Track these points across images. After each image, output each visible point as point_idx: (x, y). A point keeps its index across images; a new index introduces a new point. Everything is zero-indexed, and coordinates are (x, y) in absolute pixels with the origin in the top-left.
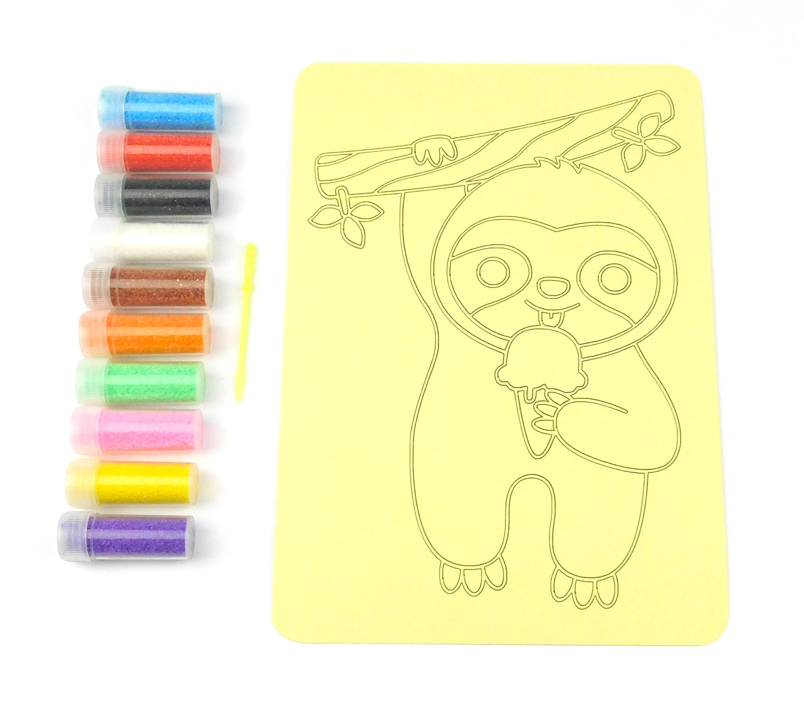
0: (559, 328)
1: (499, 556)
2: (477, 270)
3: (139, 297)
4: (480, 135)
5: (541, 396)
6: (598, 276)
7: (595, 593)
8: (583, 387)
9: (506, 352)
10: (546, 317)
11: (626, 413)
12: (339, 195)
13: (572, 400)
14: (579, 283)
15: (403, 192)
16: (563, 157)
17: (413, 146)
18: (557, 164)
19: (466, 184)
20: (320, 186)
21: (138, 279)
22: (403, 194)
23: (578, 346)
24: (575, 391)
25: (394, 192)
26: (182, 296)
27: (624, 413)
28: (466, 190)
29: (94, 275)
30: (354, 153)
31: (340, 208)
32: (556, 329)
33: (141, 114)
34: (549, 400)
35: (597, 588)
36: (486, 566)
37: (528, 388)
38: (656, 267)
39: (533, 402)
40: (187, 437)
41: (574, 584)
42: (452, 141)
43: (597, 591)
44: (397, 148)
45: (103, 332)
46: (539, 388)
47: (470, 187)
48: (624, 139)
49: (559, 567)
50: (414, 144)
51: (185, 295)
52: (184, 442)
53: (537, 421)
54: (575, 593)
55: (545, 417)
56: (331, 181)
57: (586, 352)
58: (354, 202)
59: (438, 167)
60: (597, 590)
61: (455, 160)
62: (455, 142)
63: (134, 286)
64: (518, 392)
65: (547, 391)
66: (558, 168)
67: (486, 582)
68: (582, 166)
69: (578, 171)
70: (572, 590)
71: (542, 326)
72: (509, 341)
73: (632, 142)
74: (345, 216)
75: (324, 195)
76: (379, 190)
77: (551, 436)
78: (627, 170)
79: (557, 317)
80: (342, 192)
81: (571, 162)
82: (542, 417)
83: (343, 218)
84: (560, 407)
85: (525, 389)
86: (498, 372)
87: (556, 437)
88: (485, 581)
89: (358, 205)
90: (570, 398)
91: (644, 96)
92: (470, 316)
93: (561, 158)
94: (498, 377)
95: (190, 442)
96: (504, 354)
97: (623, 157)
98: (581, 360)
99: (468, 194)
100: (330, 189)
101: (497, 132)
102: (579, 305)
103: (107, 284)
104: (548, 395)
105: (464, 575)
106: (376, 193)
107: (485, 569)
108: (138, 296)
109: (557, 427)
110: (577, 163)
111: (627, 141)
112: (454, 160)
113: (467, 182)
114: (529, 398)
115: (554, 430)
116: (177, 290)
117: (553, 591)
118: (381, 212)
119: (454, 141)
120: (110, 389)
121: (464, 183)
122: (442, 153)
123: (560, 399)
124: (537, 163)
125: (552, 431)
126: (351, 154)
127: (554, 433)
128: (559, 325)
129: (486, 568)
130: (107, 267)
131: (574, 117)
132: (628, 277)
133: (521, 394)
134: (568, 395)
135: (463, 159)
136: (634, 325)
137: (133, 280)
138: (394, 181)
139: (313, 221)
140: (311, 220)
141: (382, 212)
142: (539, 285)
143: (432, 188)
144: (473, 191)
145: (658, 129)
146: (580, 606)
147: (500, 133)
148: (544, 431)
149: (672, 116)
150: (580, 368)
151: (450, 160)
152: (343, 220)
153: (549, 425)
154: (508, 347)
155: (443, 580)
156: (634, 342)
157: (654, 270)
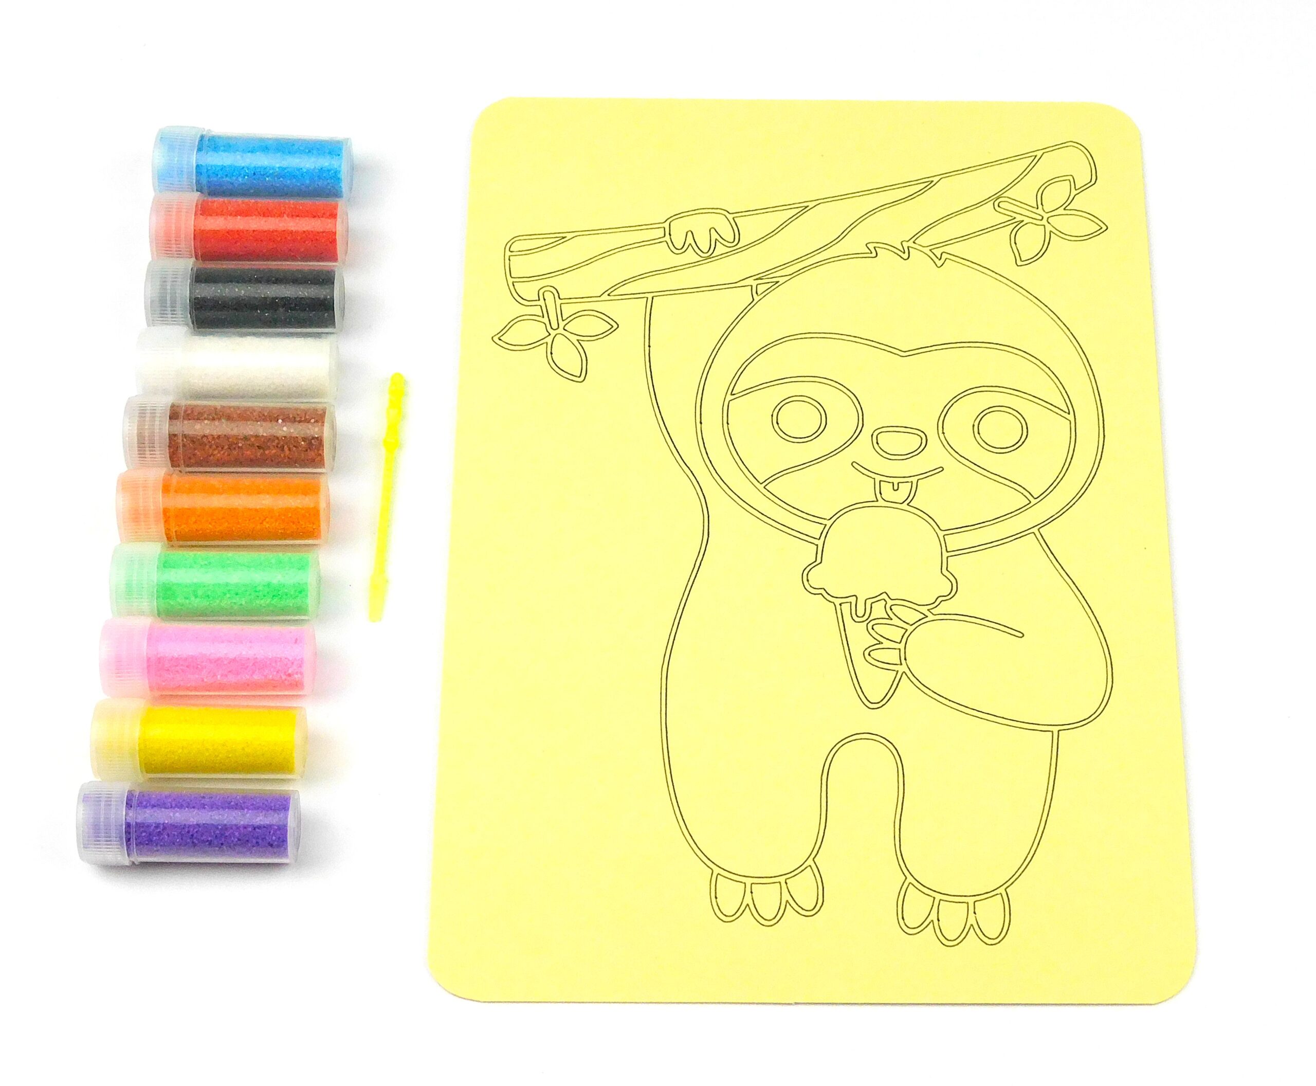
0: (908, 504)
1: (810, 862)
2: (772, 416)
3: (215, 450)
4: (775, 209)
5: (879, 611)
6: (974, 426)
7: (971, 920)
8: (949, 597)
9: (820, 543)
10: (887, 489)
11: (1021, 637)
12: (545, 300)
13: (931, 617)
14: (941, 435)
15: (650, 296)
16: (914, 242)
17: (666, 225)
18: (904, 253)
19: (754, 283)
20: (513, 285)
21: (213, 419)
22: (650, 299)
23: (941, 534)
24: (936, 603)
25: (635, 296)
26: (286, 447)
27: (1018, 637)
28: (754, 292)
29: (143, 414)
30: (569, 236)
31: (546, 320)
32: (904, 506)
33: (223, 168)
34: (892, 618)
35: (975, 913)
36: (788, 879)
37: (857, 598)
38: (1070, 410)
39: (868, 621)
40: (293, 663)
41: (936, 906)
42: (730, 217)
43: (976, 917)
44: (640, 227)
45: (156, 501)
46: (876, 599)
47: (761, 289)
48: (1014, 215)
49: (910, 879)
50: (668, 221)
51: (291, 446)
52: (287, 673)
53: (873, 650)
54: (938, 920)
55: (887, 644)
56: (531, 278)
57: (954, 542)
58: (568, 310)
59: (709, 256)
60: (974, 915)
61: (736, 246)
62: (735, 219)
63: (207, 432)
64: (840, 605)
65: (890, 603)
66: (905, 260)
67: (788, 904)
68: (944, 256)
69: (939, 263)
70: (933, 916)
71: (881, 502)
72: (826, 525)
73: (1027, 220)
74: (553, 333)
75: (519, 299)
76: (611, 292)
77: (897, 674)
78: (1019, 263)
79: (905, 489)
80: (549, 296)
81: (927, 250)
82: (881, 643)
83: (550, 334)
84: (910, 629)
85: (853, 600)
86: (807, 575)
87: (904, 674)
88: (787, 901)
89: (575, 316)
90: (927, 613)
91: (1046, 150)
92: (761, 487)
93: (911, 244)
94: (808, 580)
95: (297, 673)
96: (817, 545)
97: (1013, 242)
98: (945, 555)
99: (756, 298)
100: (529, 290)
101: (805, 204)
102: (941, 469)
103: (163, 428)
104: (891, 609)
105: (752, 892)
106: (605, 297)
107: (786, 883)
108: (214, 447)
109: (905, 659)
110: (938, 252)
111: (1019, 218)
112: (734, 246)
113: (755, 280)
114: (860, 613)
115: (901, 664)
116: (278, 438)
117: (901, 916)
118: (613, 327)
119: (733, 217)
120: (166, 590)
121: (750, 281)
122: (715, 236)
123: (911, 616)
124: (872, 251)
125: (898, 665)
126: (563, 238)
127: (901, 669)
128: (908, 501)
129: (787, 881)
130: (164, 402)
131: (932, 181)
132: (1022, 426)
133: (846, 608)
134: (924, 610)
135: (750, 245)
136: (1034, 501)
137: (206, 422)
138: (633, 279)
139: (500, 340)
141: (615, 326)
142: (875, 439)
143: (697, 289)
144: (767, 292)
145: (1070, 200)
146: (946, 942)
147: (811, 205)
148: (885, 665)
149: (1093, 181)
150: (944, 568)
151: (730, 247)
152: (550, 338)
153: (893, 657)
154: (825, 534)
155: (716, 902)
156: (1034, 527)
157: (1066, 415)
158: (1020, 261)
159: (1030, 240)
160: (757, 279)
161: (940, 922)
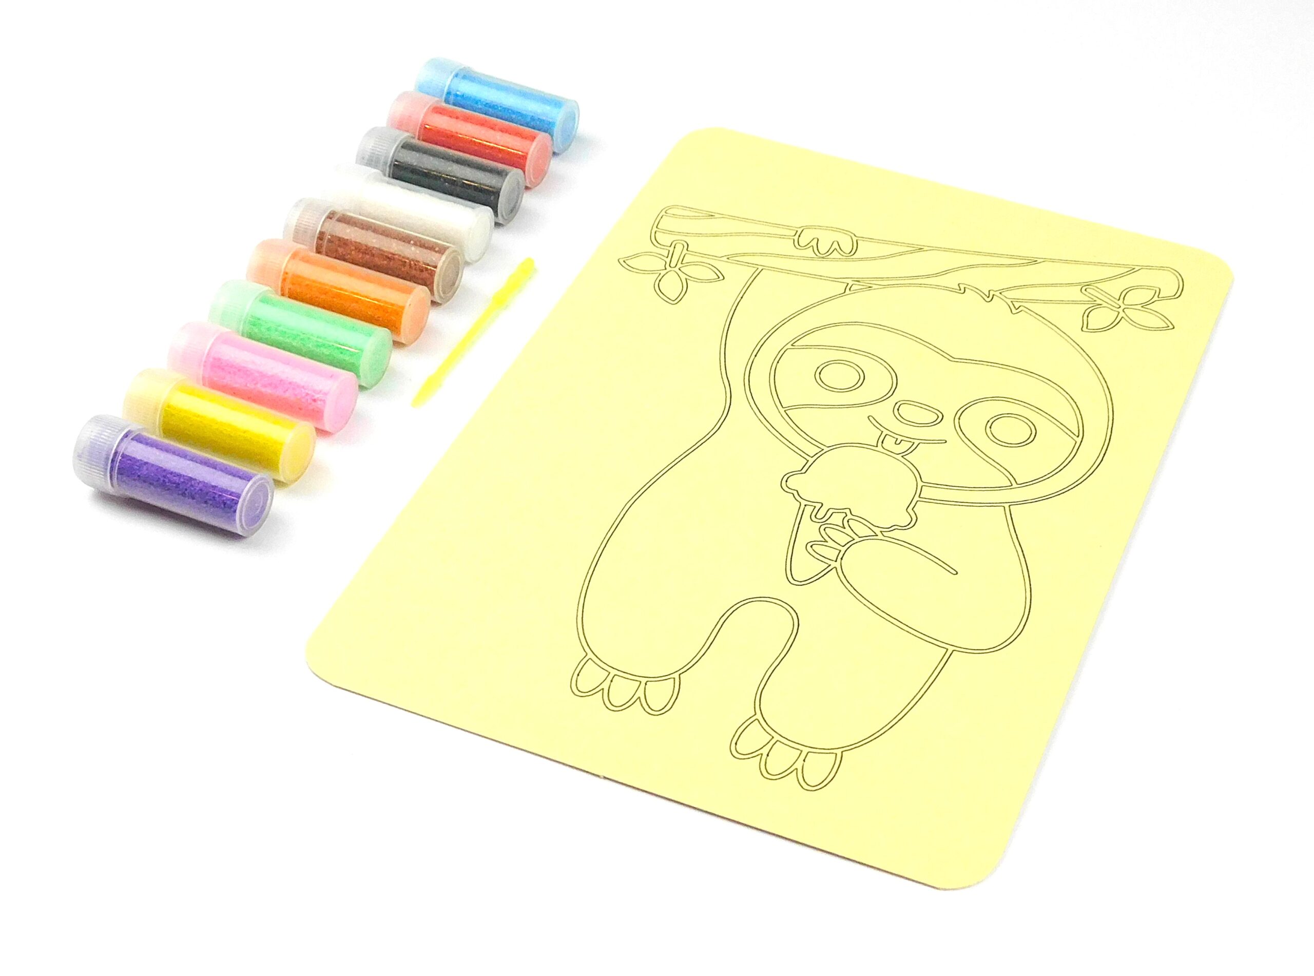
0: (902, 456)
1: (676, 675)
2: (818, 368)
4: (895, 243)
5: (837, 519)
6: (988, 421)
7: (799, 765)
8: (904, 528)
9: (812, 459)
10: (890, 440)
11: (954, 574)
12: (675, 247)
13: (880, 537)
14: (957, 419)
15: (761, 267)
16: (1000, 293)
17: (800, 230)
18: (988, 297)
19: (851, 283)
20: (655, 233)
22: (759, 270)
23: (920, 484)
24: (891, 528)
25: (749, 264)
27: (952, 574)
28: (848, 288)
30: (717, 216)
31: (668, 260)
32: (899, 457)
34: (845, 527)
35: (804, 761)
36: (649, 681)
37: (822, 505)
38: (1081, 434)
39: (824, 523)
41: (771, 743)
42: (855, 239)
43: (803, 763)
44: (777, 225)
45: (283, 262)
46: (838, 510)
47: (855, 287)
48: (1095, 299)
49: (759, 716)
50: (803, 228)
51: (412, 265)
53: (817, 544)
54: (768, 755)
55: (831, 543)
56: (671, 232)
57: (927, 492)
58: (689, 259)
59: (824, 257)
62: (858, 241)
63: (353, 236)
64: (805, 505)
66: (987, 301)
67: (639, 700)
68: (1022, 308)
70: (765, 751)
71: (880, 448)
72: (823, 450)
73: (1105, 304)
74: (668, 269)
75: (654, 241)
76: (731, 257)
77: (829, 566)
78: (1085, 330)
79: (905, 446)
80: (679, 248)
81: (1009, 301)
82: (826, 541)
83: (666, 269)
84: (858, 539)
85: (818, 505)
86: (789, 477)
87: (835, 568)
88: (639, 698)
89: (695, 264)
90: (878, 533)
91: (1144, 267)
92: (782, 410)
93: (996, 293)
94: (786, 481)
96: (808, 460)
97: (1087, 314)
98: (917, 498)
99: (848, 292)
100: (665, 239)
101: (921, 247)
102: (944, 441)
103: (318, 223)
104: (848, 521)
105: (612, 681)
106: (725, 259)
107: (646, 684)
109: (842, 559)
110: (1017, 305)
111: (1099, 302)
112: (848, 256)
113: (853, 281)
114: (820, 515)
115: (836, 561)
117: (735, 741)
119: (857, 239)
121: (848, 281)
122: (835, 246)
123: (862, 531)
124: (962, 290)
125: (833, 561)
126: (712, 216)
127: (833, 564)
128: (904, 455)
129: (648, 683)
130: (329, 207)
131: (1035, 261)
132: (1031, 433)
133: (809, 510)
134: (877, 531)
135: (861, 259)
136: (1015, 485)
138: (754, 253)
140: (624, 262)
141: (721, 278)
142: (897, 407)
143: (803, 274)
144: (856, 291)
145: (1151, 302)
146: (766, 774)
147: (926, 248)
148: (822, 558)
149: (1178, 295)
150: (911, 507)
151: (843, 255)
152: (665, 271)
153: (832, 554)
154: (817, 456)
155: (577, 679)
156: (1006, 503)
157: (1075, 437)
158: (1085, 327)
159: (1100, 317)
160: (855, 281)
161: (768, 757)
